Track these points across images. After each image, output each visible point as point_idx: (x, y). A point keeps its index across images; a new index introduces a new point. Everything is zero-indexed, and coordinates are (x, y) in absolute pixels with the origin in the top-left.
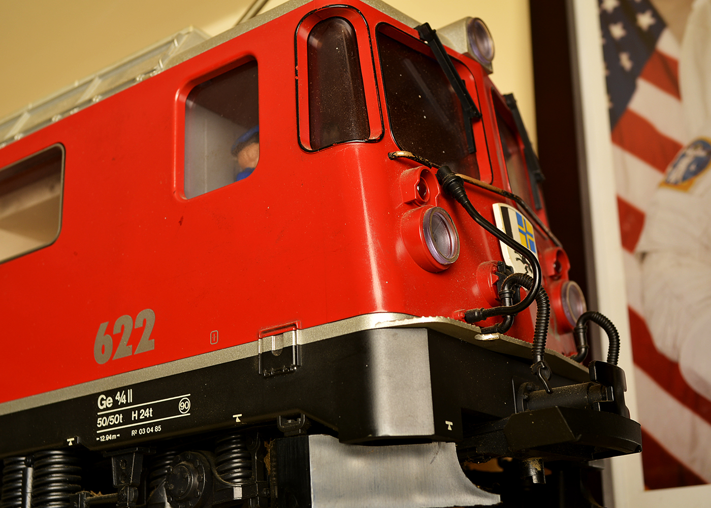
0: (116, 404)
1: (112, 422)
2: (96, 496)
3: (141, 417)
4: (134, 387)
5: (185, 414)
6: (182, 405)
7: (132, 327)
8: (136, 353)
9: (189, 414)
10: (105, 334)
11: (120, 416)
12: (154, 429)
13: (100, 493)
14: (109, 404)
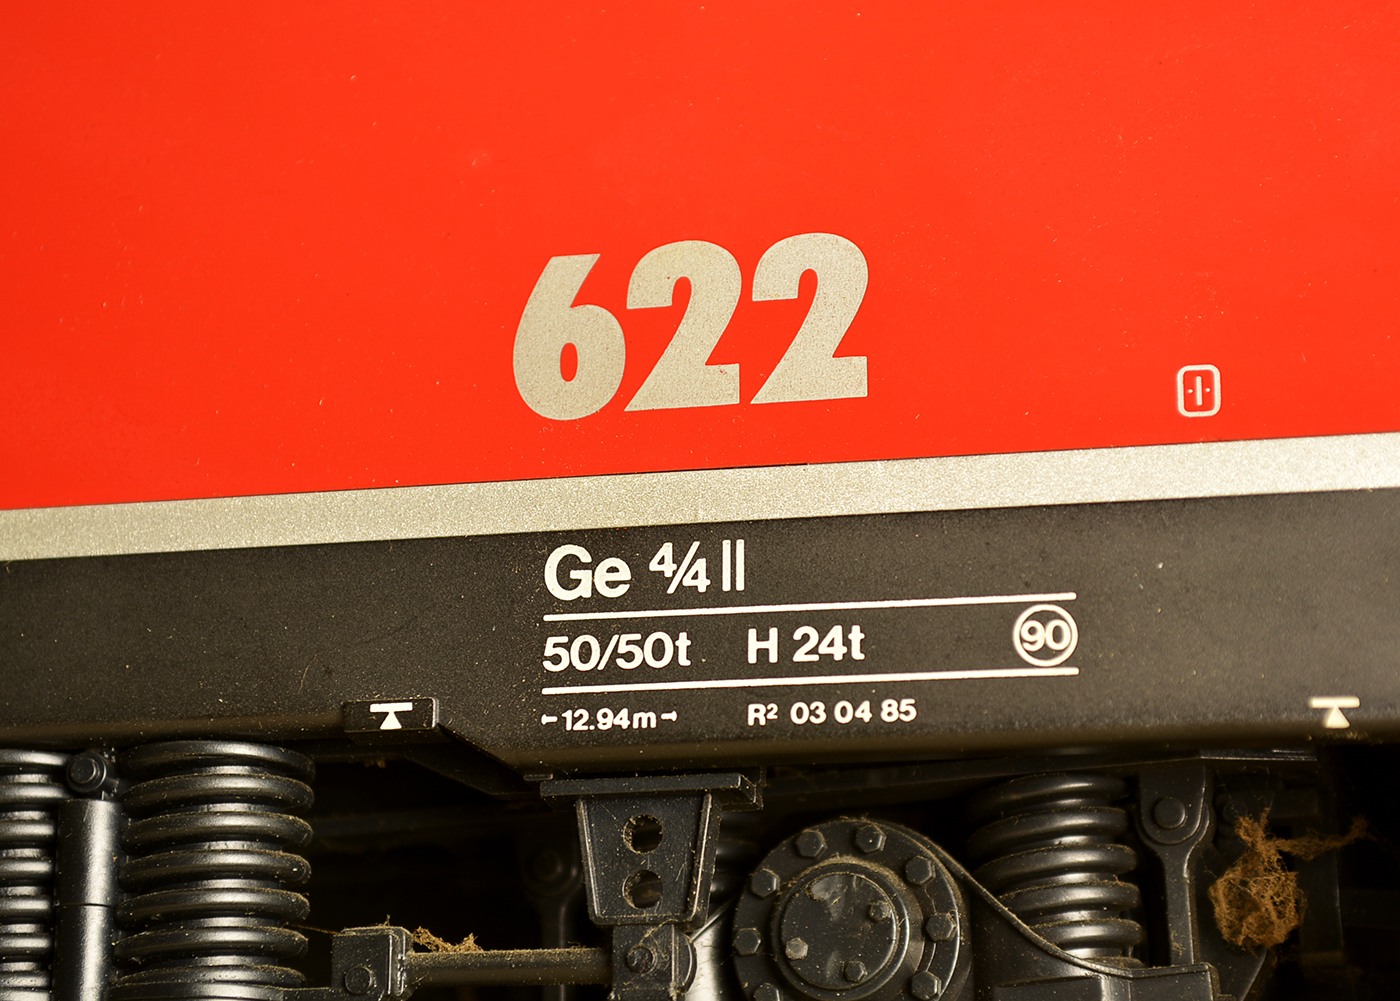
0: (647, 588)
1: (629, 657)
2: (447, 950)
3: (800, 656)
4: (756, 532)
5: (1046, 669)
6: (1032, 631)
7: (737, 293)
8: (762, 397)
9: (1074, 671)
10: (580, 300)
11: (675, 638)
12: (876, 709)
13: (470, 941)
14: (612, 585)
